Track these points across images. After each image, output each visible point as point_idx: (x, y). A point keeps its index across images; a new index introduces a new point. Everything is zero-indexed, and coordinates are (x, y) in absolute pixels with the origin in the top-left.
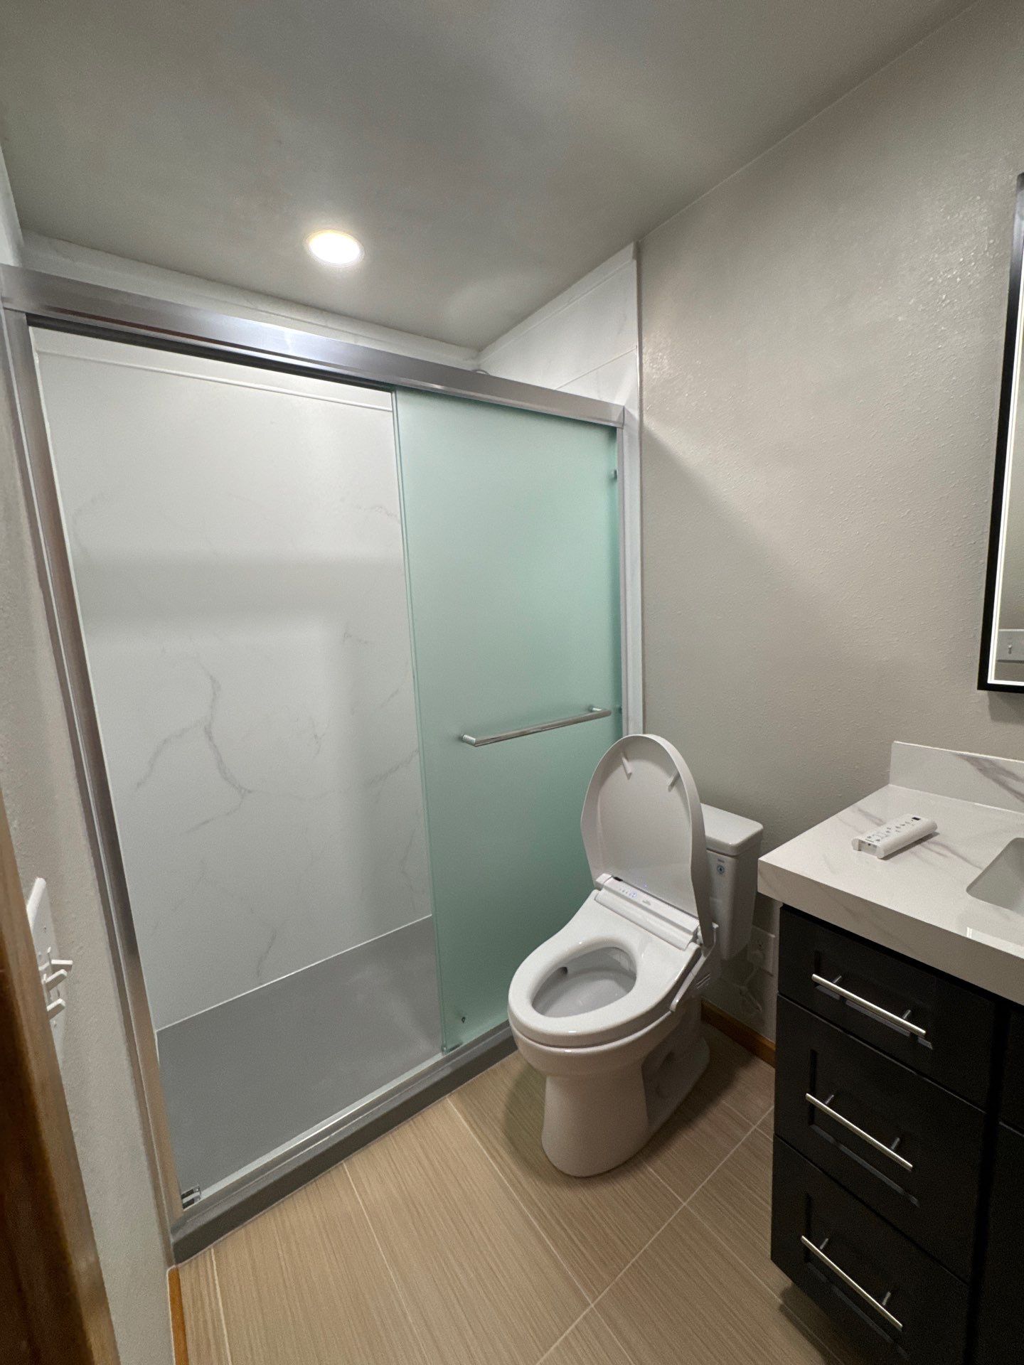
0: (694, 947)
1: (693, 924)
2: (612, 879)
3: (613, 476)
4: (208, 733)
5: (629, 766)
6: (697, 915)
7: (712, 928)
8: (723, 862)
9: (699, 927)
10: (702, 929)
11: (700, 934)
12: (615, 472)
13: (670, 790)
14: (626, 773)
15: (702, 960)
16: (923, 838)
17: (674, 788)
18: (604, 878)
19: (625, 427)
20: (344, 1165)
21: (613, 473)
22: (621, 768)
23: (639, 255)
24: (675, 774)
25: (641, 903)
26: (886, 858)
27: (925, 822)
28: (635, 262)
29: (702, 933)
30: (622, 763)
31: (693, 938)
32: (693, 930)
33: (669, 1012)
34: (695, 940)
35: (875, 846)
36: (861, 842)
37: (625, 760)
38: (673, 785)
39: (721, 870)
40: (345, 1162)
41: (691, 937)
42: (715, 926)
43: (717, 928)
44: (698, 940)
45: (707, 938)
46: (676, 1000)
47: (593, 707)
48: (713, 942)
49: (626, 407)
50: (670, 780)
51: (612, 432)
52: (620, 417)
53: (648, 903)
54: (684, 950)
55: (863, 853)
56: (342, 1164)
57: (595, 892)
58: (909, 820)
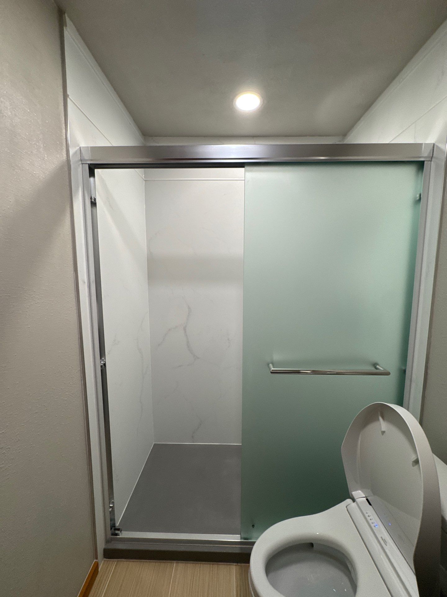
2: (365, 499)
3: (418, 198)
4: (185, 329)
5: (384, 425)
12: (420, 195)
14: (381, 429)
18: (359, 494)
19: (433, 160)
20: (175, 564)
21: (418, 196)
25: (379, 537)
30: (378, 420)
37: (381, 419)
38: (415, 462)
40: (176, 563)
47: (377, 365)
49: (436, 144)
51: (420, 165)
52: (430, 153)
53: (385, 541)
56: (174, 563)
57: (349, 501)
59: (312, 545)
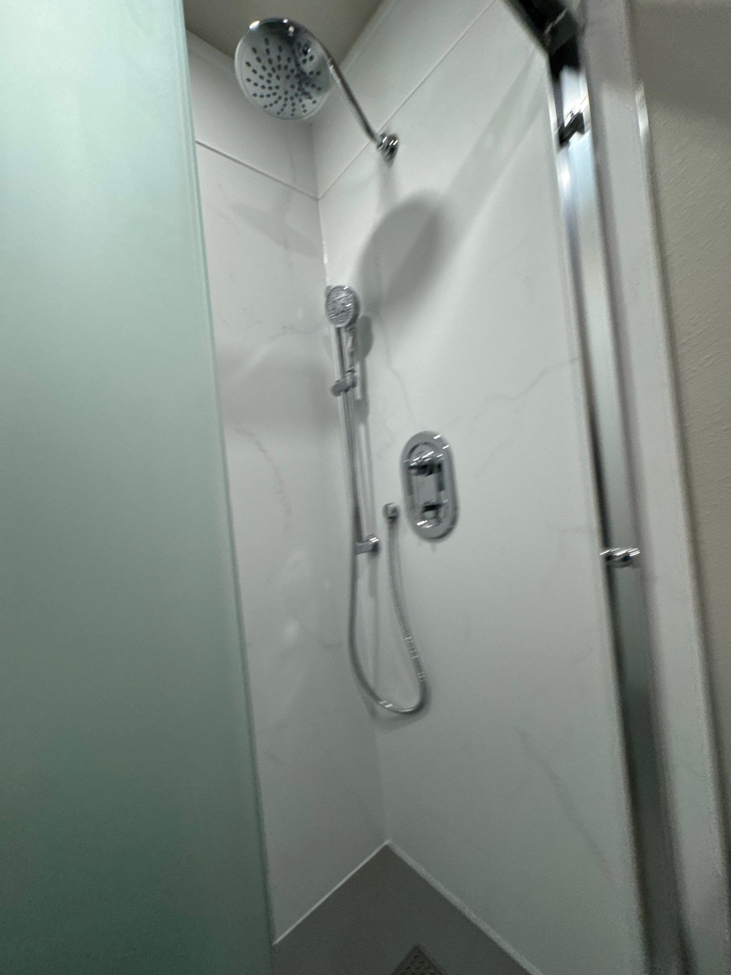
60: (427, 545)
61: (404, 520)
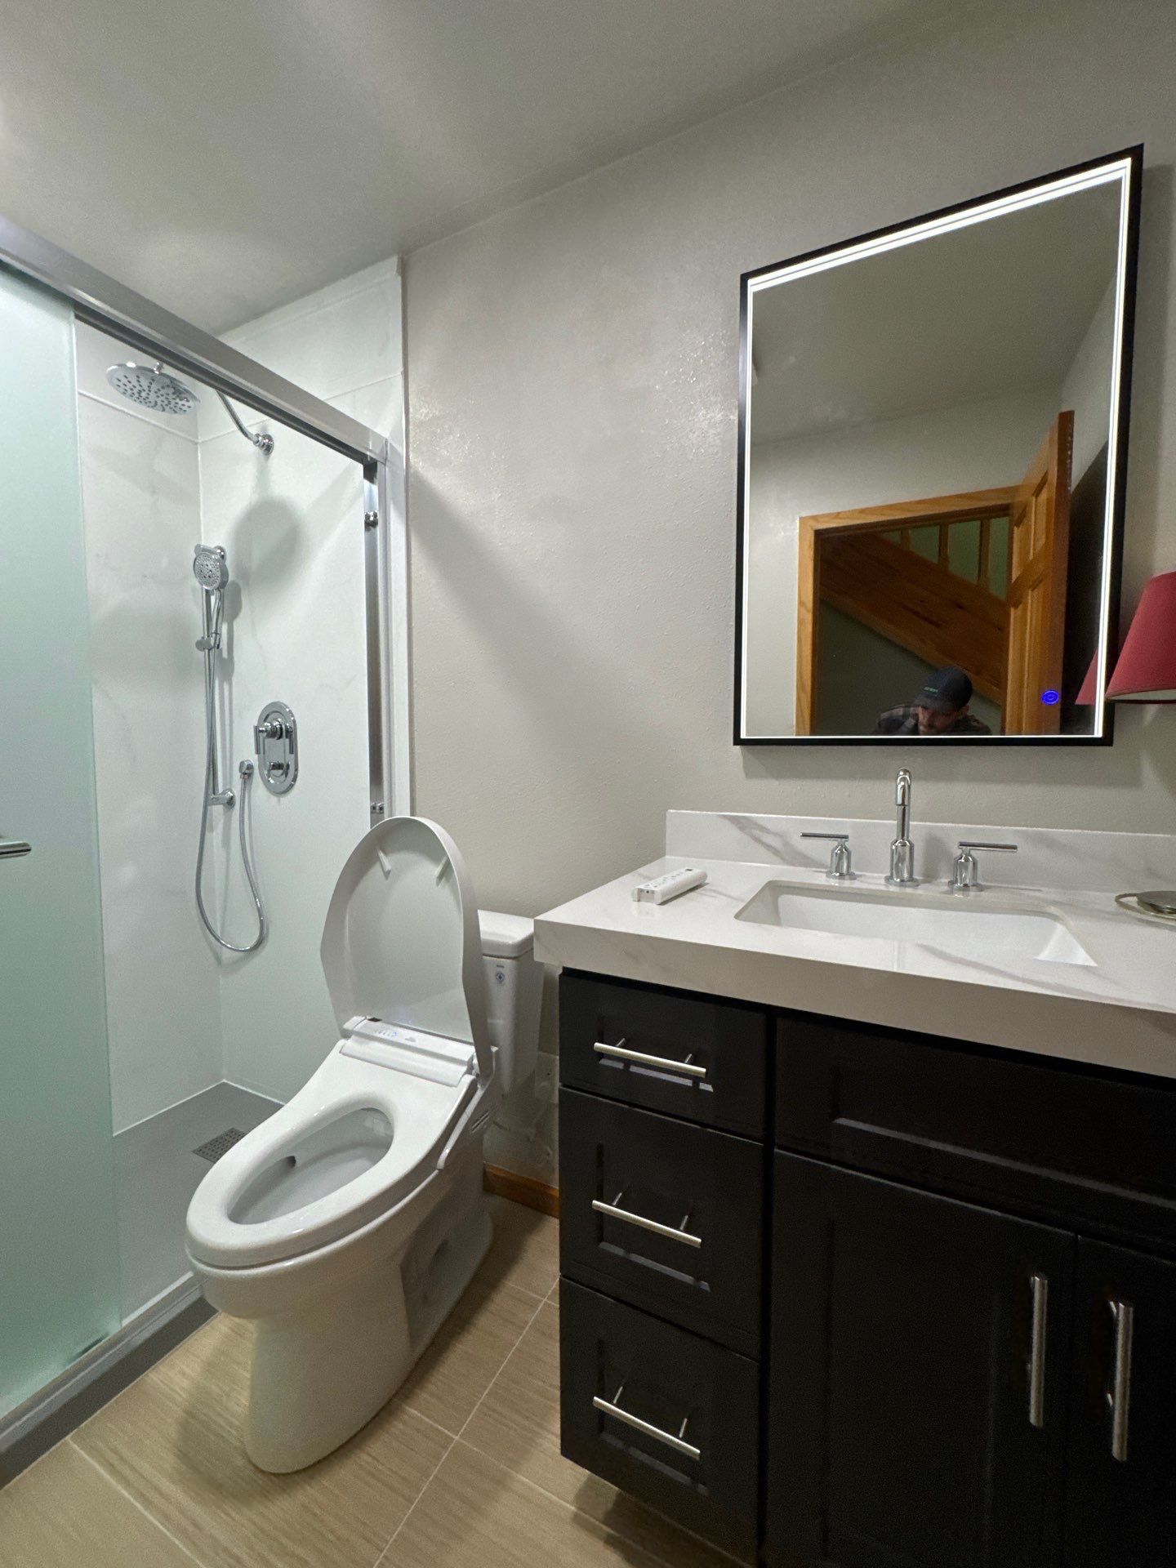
0: (469, 1079)
1: (468, 1052)
2: (366, 1021)
5: (387, 861)
6: (472, 1040)
7: (491, 1052)
8: (502, 967)
9: (475, 1054)
10: (478, 1056)
11: (475, 1061)
13: (437, 884)
14: (383, 870)
15: (479, 1094)
16: (695, 887)
17: (444, 879)
18: (354, 1022)
19: (388, 463)
22: (378, 866)
23: (404, 269)
24: (444, 861)
25: (403, 1042)
26: (663, 903)
27: (696, 872)
28: (399, 278)
29: (479, 1060)
30: (378, 859)
31: (468, 1070)
32: (466, 1059)
33: (436, 1172)
34: (469, 1072)
35: (653, 892)
36: (641, 891)
37: (381, 854)
38: (441, 877)
39: (500, 977)
41: (464, 1068)
42: (494, 1049)
43: (497, 1051)
44: (474, 1071)
45: (485, 1066)
46: (447, 1151)
48: (492, 1068)
49: (390, 439)
50: (437, 870)
51: (372, 464)
52: (381, 448)
53: (412, 1040)
54: (456, 1086)
55: (643, 904)
57: (340, 1042)
58: (683, 870)
59: (292, 1161)
60: (274, 799)
61: (257, 777)
